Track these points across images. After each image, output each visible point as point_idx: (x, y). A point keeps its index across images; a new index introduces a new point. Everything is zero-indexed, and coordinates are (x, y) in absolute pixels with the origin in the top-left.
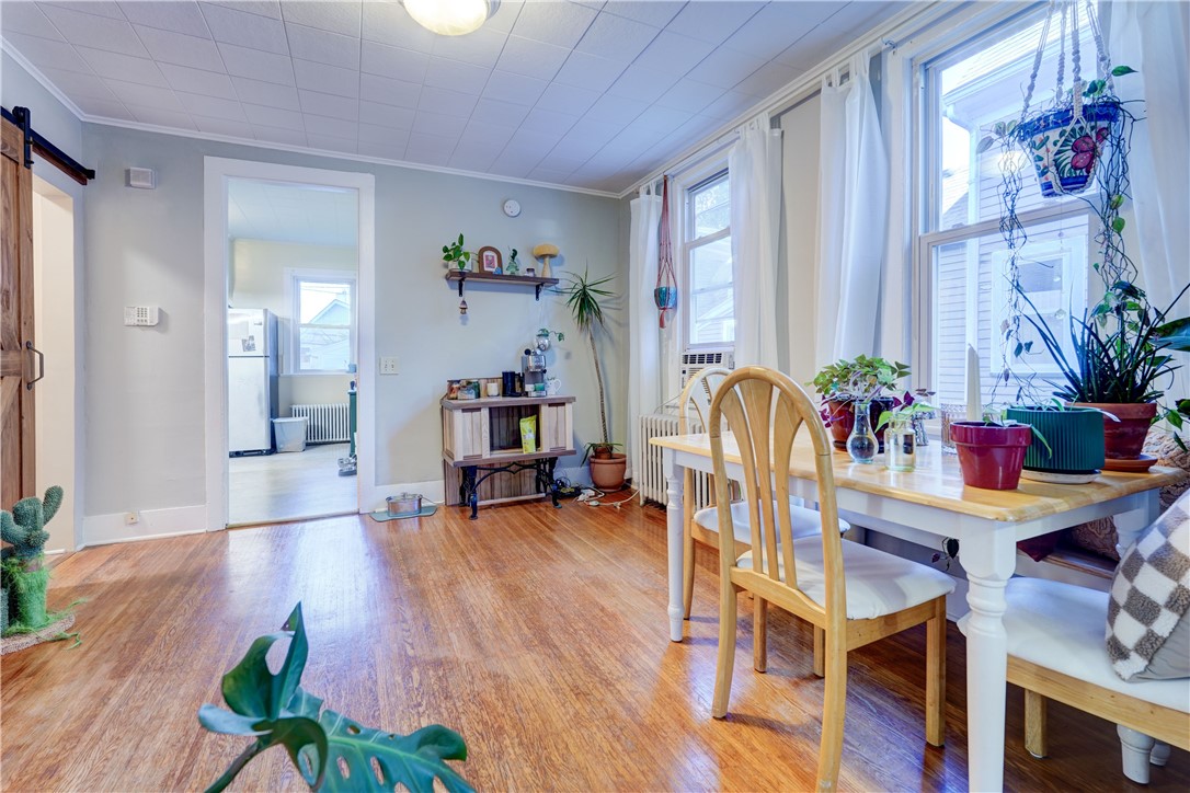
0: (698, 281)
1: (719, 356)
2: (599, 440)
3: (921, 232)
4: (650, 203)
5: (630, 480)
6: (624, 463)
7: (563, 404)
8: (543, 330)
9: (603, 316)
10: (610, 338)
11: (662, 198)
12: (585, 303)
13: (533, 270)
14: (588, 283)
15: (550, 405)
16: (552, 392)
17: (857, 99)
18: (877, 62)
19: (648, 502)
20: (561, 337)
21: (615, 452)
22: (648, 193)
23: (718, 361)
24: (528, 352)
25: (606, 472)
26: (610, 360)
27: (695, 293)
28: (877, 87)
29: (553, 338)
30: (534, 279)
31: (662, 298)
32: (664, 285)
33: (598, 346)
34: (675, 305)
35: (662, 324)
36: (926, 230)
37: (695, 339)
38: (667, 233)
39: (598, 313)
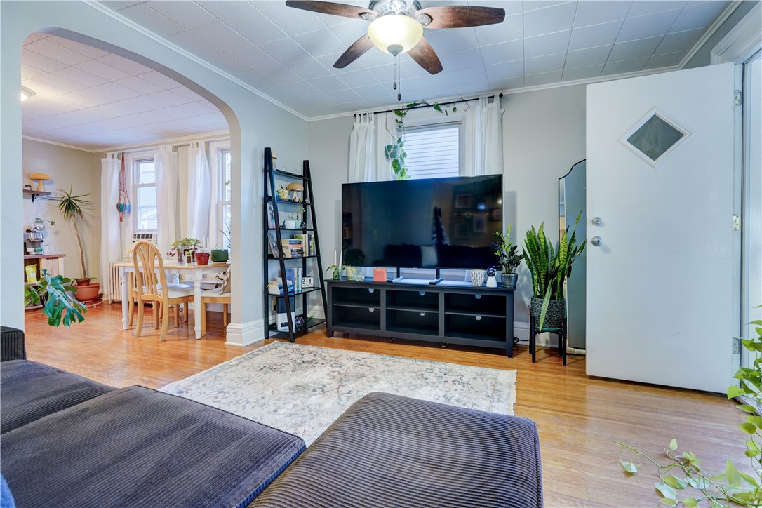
0: (141, 202)
1: (151, 235)
2: (80, 276)
3: (220, 200)
4: (114, 162)
5: (101, 295)
6: (98, 287)
7: (57, 258)
8: (38, 219)
9: (83, 213)
10: (88, 225)
11: (121, 161)
12: (69, 206)
13: (30, 186)
14: (71, 196)
15: (47, 258)
16: (47, 252)
17: (200, 155)
18: (207, 144)
19: (113, 302)
20: (52, 223)
21: (91, 282)
22: (113, 157)
23: (151, 237)
24: (28, 231)
25: (86, 292)
26: (87, 237)
27: (140, 207)
28: (207, 152)
29: (48, 224)
30: (31, 191)
31: (121, 208)
32: (122, 202)
33: (79, 228)
34: (129, 212)
35: (121, 220)
36: (222, 200)
37: (139, 227)
38: (124, 179)
39: (80, 212)
